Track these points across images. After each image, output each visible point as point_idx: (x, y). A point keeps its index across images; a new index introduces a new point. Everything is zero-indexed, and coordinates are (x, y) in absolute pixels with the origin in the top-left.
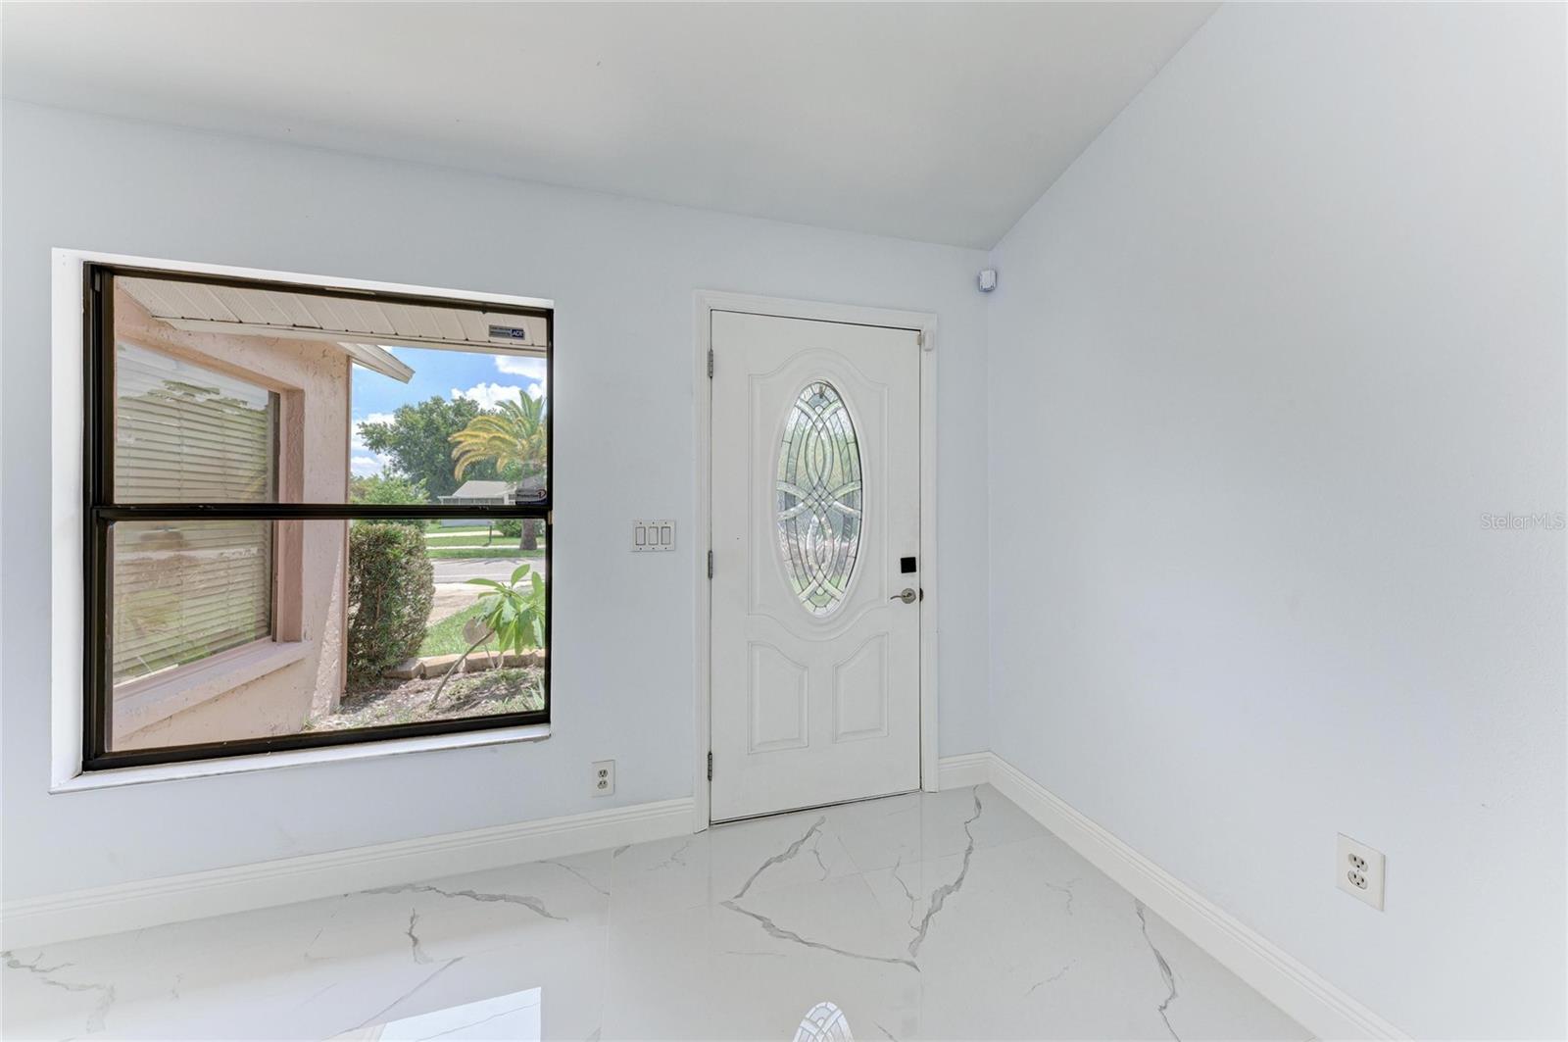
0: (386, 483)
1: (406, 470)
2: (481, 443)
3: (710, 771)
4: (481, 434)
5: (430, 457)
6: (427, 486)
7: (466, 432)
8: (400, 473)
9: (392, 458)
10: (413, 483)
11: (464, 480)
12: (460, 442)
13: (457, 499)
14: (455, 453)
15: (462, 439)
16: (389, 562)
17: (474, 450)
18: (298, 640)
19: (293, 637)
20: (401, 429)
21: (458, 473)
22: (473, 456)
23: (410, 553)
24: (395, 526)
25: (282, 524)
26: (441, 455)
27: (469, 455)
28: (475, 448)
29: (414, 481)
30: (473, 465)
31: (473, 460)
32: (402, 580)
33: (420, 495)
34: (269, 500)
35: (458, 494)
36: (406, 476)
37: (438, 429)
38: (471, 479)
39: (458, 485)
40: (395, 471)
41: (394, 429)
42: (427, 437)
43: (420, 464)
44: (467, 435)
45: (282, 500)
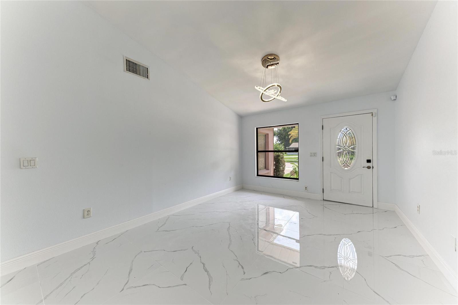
0: (276, 144)
1: (279, 141)
2: (295, 134)
3: (323, 191)
4: (296, 131)
5: (285, 137)
6: (284, 145)
7: (292, 131)
8: (278, 142)
9: (277, 138)
10: (281, 144)
11: (292, 143)
12: (291, 134)
13: (290, 148)
14: (290, 137)
15: (290, 133)
16: (279, 159)
17: (294, 136)
18: (268, 170)
19: (268, 169)
20: (279, 131)
21: (290, 141)
22: (294, 137)
23: (282, 158)
24: (280, 153)
25: (267, 153)
26: (287, 137)
27: (292, 137)
28: (294, 135)
29: (281, 143)
30: (294, 139)
31: (294, 138)
32: (281, 163)
33: (282, 147)
34: (265, 150)
35: (291, 146)
36: (279, 143)
37: (286, 130)
38: (294, 142)
39: (290, 144)
40: (277, 141)
41: (277, 131)
42: (284, 132)
43: (282, 140)
44: (292, 132)
45: (267, 150)
